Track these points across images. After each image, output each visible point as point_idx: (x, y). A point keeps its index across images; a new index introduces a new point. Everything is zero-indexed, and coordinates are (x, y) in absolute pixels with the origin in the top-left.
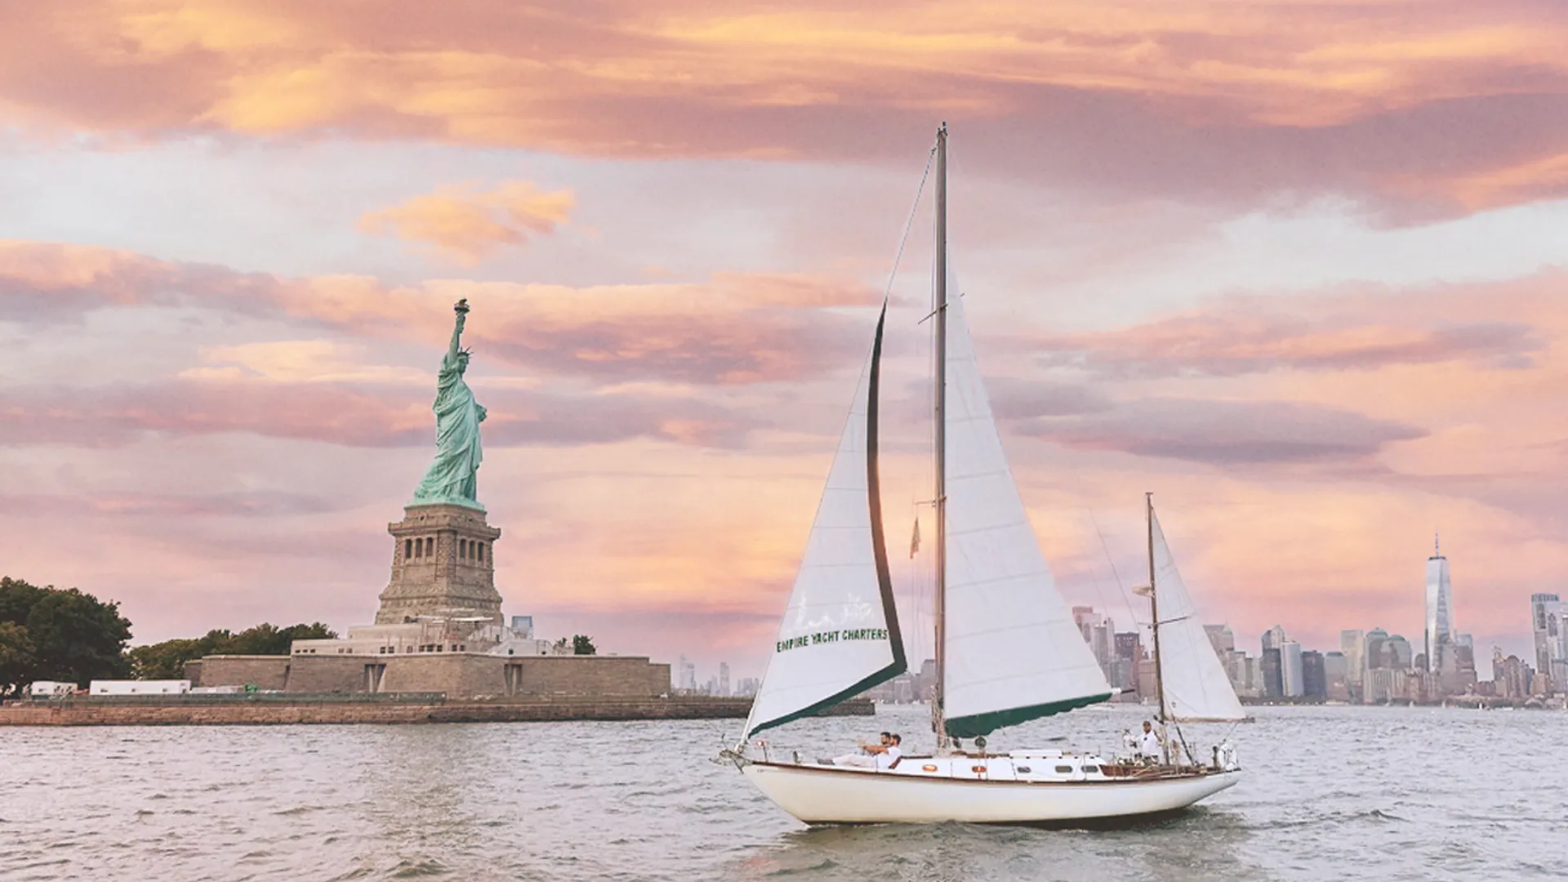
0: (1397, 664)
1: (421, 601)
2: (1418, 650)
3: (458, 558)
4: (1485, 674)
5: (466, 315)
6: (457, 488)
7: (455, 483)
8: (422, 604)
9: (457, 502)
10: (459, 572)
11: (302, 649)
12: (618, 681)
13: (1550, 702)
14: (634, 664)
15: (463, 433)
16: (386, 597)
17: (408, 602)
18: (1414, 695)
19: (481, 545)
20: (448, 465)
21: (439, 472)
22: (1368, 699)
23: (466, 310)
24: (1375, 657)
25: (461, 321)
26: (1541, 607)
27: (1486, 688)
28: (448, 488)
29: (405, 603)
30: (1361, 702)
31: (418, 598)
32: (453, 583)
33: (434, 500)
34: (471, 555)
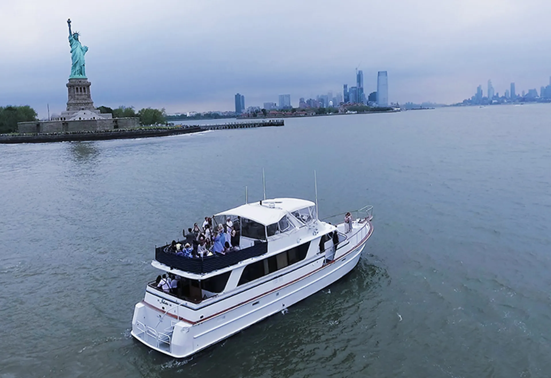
6: (77, 73)
19: (84, 88)
28: (75, 73)
34: (81, 91)
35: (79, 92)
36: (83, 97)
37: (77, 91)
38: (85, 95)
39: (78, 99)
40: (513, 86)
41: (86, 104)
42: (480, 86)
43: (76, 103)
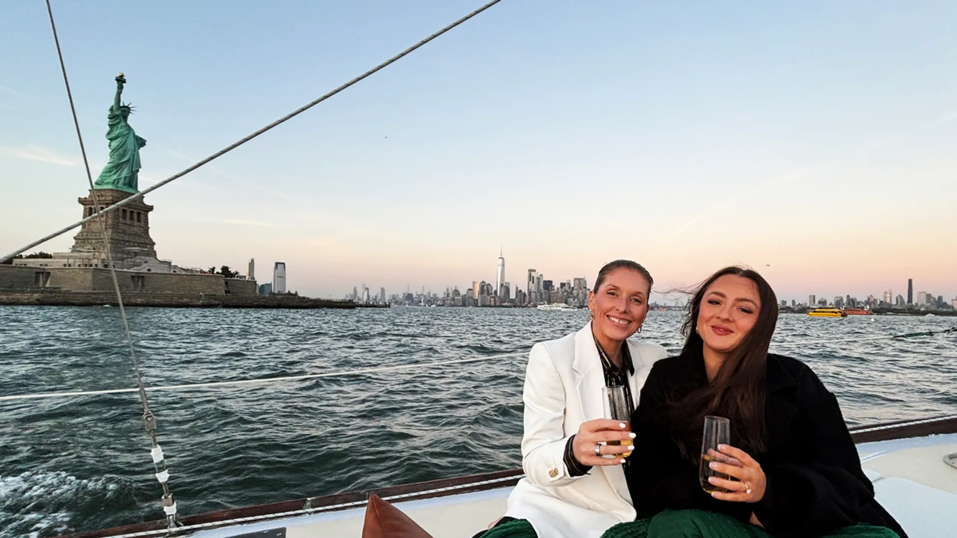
0: (489, 294)
1: (97, 241)
2: (494, 289)
3: (121, 219)
4: (513, 296)
5: (124, 84)
6: (122, 181)
7: (120, 179)
8: (98, 242)
9: (120, 189)
10: (122, 227)
11: (19, 263)
12: (205, 287)
13: (529, 305)
14: (215, 279)
15: (125, 151)
16: (78, 237)
17: (90, 241)
18: (493, 304)
19: (139, 214)
20: (116, 168)
21: (110, 172)
22: (479, 305)
23: (124, 81)
24: (482, 291)
25: (120, 88)
26: (531, 274)
27: (512, 301)
28: (116, 181)
29: (88, 242)
30: (477, 306)
31: (95, 239)
32: (117, 232)
33: (106, 187)
34: (132, 219)
35: (128, 219)
36: (136, 229)
37: (124, 218)
38: (139, 226)
39: (124, 232)
40: (383, 290)
41: (141, 245)
42: (355, 287)
43: (122, 241)
